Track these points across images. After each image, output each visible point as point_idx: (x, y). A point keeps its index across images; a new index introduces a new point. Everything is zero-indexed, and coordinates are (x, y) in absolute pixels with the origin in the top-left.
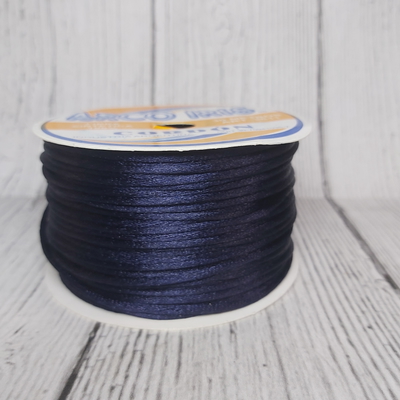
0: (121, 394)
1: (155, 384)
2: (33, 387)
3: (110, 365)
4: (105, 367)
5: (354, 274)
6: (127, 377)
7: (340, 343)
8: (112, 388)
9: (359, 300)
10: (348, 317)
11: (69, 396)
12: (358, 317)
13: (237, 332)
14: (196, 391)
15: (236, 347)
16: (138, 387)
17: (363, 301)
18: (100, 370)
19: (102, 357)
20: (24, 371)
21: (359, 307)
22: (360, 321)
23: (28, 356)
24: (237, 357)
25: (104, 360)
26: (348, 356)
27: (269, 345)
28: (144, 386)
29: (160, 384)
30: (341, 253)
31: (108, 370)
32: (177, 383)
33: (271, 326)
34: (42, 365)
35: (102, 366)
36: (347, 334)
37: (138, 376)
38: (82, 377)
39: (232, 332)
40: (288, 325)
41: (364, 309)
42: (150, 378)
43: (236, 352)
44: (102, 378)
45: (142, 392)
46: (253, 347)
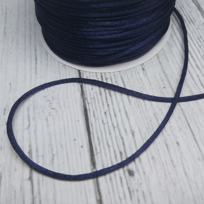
0: (110, 115)
1: (121, 106)
2: (72, 120)
3: (98, 101)
4: (97, 102)
5: (192, 21)
6: (108, 105)
7: (193, 68)
8: (105, 113)
9: (197, 38)
10: (194, 51)
11: (89, 121)
12: (198, 50)
13: (146, 69)
14: (140, 107)
15: (148, 79)
16: (115, 110)
17: (199, 39)
18: (95, 104)
19: (92, 97)
20: (62, 112)
21: (197, 43)
22: (199, 53)
23: (59, 102)
24: (150, 85)
25: (94, 98)
26: (198, 76)
27: (162, 75)
28: (118, 109)
29: (124, 107)
30: (183, 7)
31: (99, 103)
32: (130, 105)
33: (160, 62)
34: (69, 107)
35: (95, 101)
36: (195, 62)
37: (113, 104)
38: (89, 110)
39: (143, 69)
40: (168, 60)
41: (200, 44)
42: (118, 104)
43: (149, 82)
44: (98, 108)
45: (118, 112)
46: (156, 78)
